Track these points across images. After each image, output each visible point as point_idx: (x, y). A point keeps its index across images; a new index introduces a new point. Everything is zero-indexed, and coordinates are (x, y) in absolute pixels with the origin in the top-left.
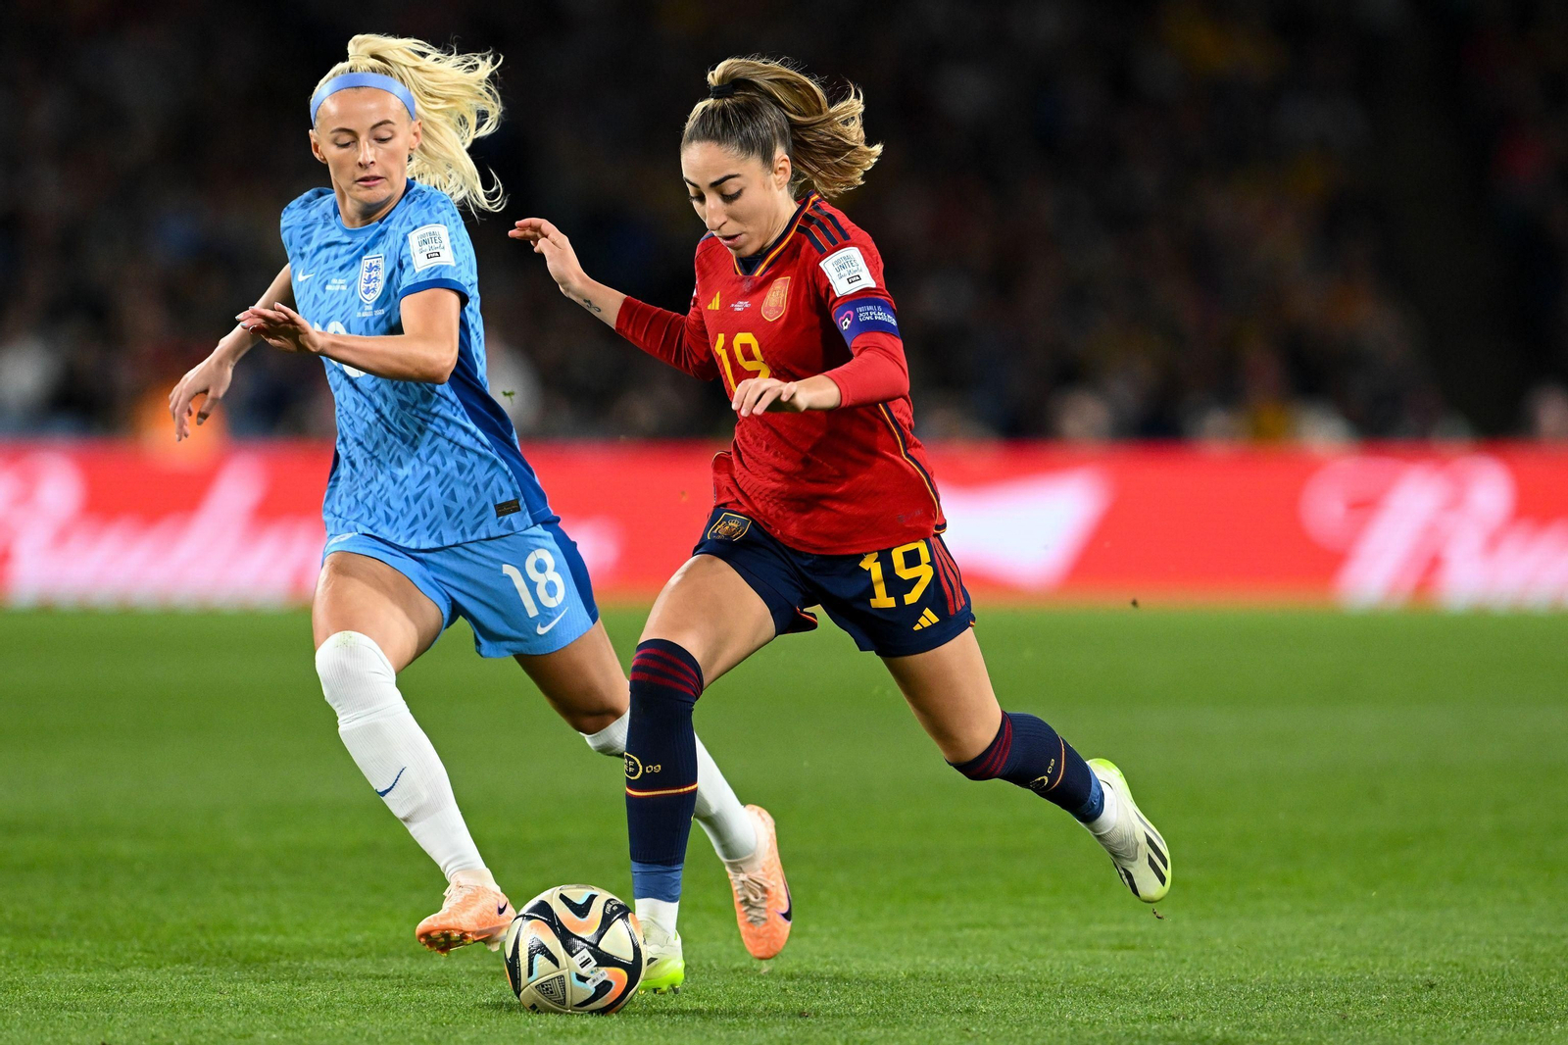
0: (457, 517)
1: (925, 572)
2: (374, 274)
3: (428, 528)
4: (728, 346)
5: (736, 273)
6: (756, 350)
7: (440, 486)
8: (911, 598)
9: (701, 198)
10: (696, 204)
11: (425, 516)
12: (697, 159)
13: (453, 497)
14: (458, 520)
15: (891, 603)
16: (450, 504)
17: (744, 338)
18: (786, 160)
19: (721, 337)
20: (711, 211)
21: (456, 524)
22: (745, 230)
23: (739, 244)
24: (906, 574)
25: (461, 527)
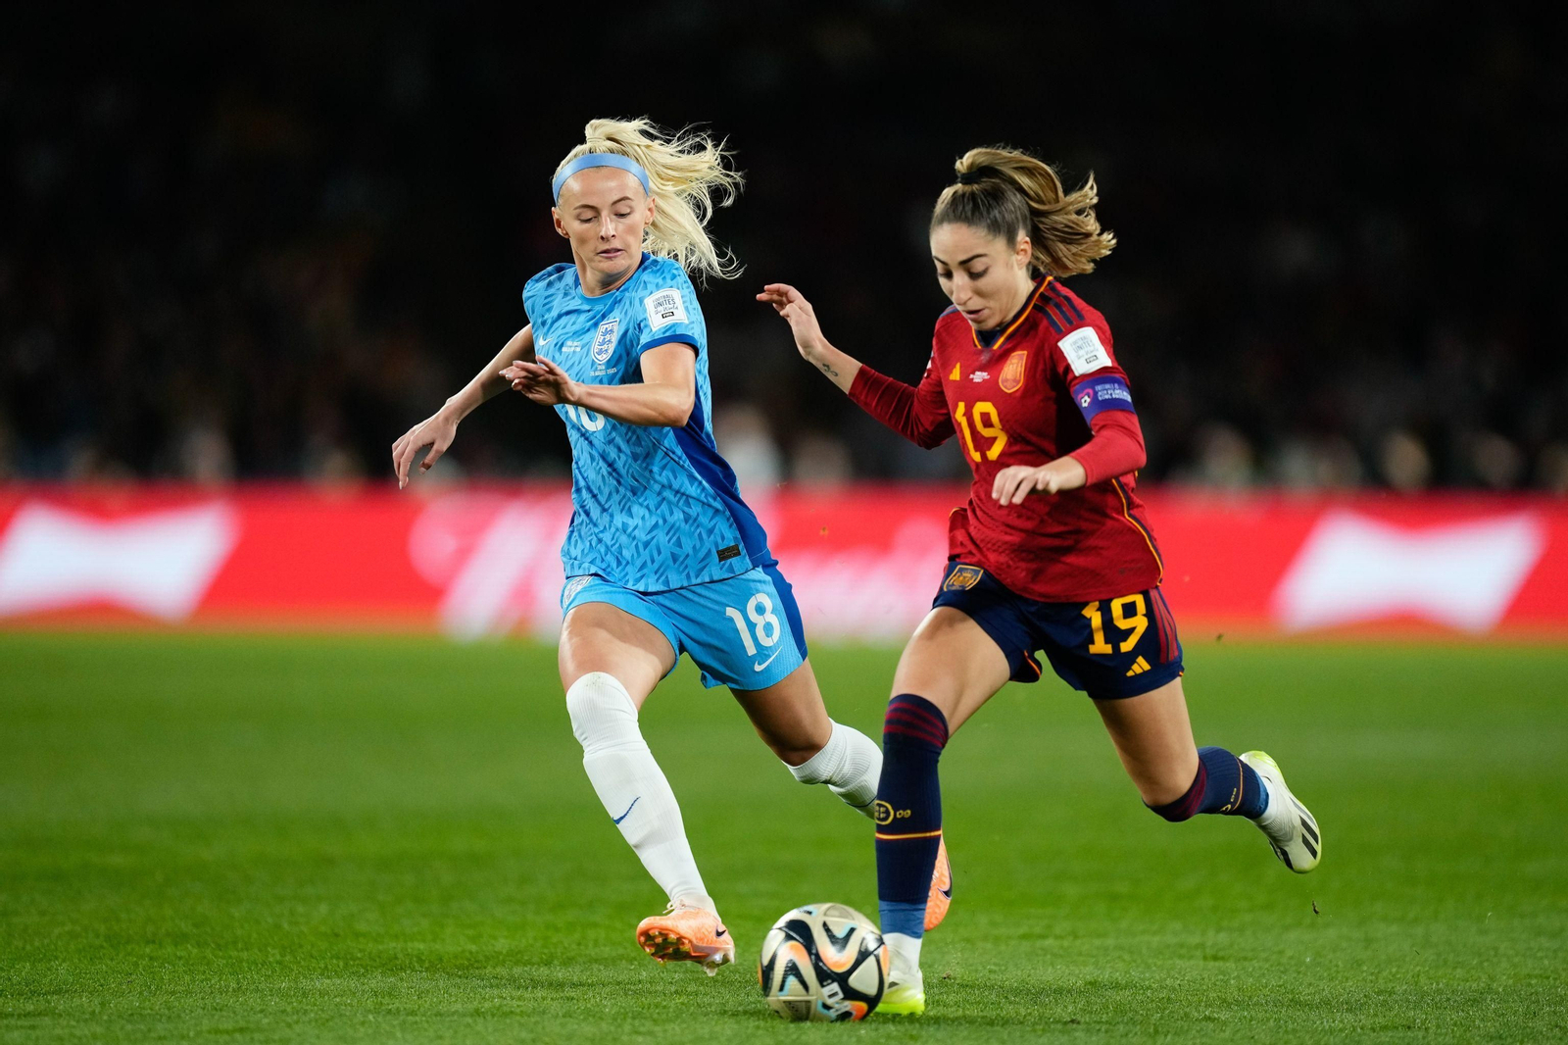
0: (682, 563)
1: (1140, 623)
2: (608, 337)
3: (656, 573)
4: (969, 414)
5: (976, 346)
6: (995, 418)
7: (667, 534)
8: (1126, 646)
9: (949, 275)
10: (942, 281)
11: (653, 561)
12: (946, 240)
13: (679, 544)
14: (684, 566)
15: (1108, 649)
16: (677, 550)
17: (983, 407)
18: (1027, 242)
19: (962, 406)
20: (957, 288)
21: (681, 569)
22: (988, 305)
23: (982, 318)
24: (1123, 624)
25: (686, 572)
